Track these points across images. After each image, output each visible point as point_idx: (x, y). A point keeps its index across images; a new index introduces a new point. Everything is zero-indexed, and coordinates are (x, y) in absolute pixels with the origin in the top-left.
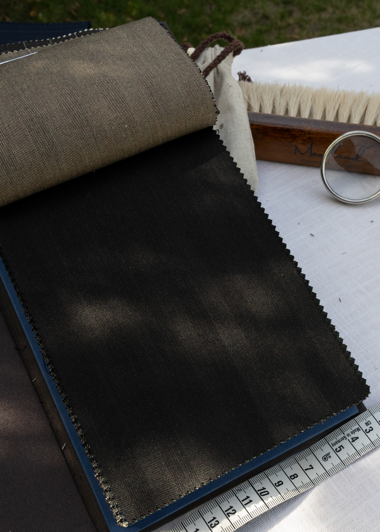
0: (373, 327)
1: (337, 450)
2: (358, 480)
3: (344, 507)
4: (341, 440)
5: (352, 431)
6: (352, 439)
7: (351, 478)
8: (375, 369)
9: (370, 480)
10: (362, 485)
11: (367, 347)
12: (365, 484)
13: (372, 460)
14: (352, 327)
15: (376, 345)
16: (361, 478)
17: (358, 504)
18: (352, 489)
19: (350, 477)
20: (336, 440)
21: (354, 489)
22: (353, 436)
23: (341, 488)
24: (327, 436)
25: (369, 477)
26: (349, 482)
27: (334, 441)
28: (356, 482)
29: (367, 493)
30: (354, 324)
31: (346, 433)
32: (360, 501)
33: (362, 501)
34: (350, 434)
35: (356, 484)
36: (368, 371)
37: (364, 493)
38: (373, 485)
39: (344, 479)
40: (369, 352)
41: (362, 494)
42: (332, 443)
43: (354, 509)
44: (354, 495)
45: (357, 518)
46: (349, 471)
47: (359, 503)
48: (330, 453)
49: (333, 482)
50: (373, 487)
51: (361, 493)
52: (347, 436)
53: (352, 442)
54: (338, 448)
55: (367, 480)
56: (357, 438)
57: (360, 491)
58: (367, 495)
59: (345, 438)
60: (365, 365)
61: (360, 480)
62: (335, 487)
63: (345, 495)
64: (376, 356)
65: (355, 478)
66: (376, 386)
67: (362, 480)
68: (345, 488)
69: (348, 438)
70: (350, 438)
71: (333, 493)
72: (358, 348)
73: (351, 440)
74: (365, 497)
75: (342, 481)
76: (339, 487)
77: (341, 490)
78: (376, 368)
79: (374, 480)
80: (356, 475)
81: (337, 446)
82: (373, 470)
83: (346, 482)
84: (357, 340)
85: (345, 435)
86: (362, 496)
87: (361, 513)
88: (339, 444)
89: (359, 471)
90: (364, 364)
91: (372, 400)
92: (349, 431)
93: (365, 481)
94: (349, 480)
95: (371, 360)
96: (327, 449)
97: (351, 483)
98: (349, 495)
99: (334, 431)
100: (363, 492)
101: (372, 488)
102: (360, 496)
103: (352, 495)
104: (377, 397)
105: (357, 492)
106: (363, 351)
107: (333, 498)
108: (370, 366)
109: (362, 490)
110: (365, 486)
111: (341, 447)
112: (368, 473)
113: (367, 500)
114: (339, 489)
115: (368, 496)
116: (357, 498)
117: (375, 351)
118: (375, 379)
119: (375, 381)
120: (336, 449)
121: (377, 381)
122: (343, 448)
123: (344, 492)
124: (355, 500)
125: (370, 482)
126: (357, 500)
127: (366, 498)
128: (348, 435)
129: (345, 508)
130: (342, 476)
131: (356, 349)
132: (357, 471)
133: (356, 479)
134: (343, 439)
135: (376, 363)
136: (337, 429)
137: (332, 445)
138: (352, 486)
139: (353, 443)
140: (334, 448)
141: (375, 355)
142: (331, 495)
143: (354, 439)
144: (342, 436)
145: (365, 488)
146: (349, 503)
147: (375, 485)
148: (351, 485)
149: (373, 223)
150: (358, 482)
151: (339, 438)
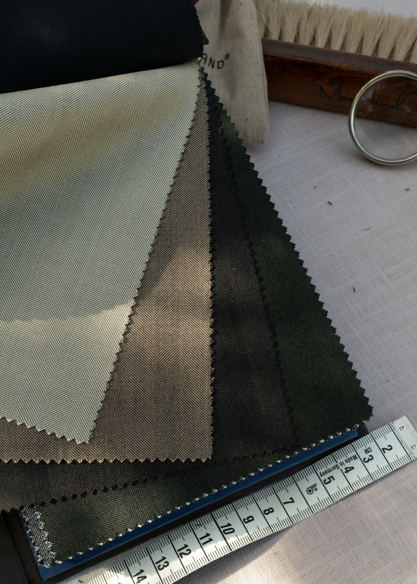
0: (391, 326)
1: (326, 482)
2: (347, 520)
3: (326, 553)
4: (332, 470)
5: (346, 459)
6: (346, 469)
7: (339, 518)
8: (386, 381)
9: (362, 522)
10: (352, 528)
11: (380, 352)
12: (355, 526)
13: (367, 497)
14: (364, 326)
15: (391, 351)
16: (351, 518)
17: (343, 550)
18: (338, 531)
19: (338, 516)
20: (326, 469)
21: (341, 532)
22: (348, 465)
23: (325, 529)
24: (315, 463)
25: (361, 517)
26: (335, 522)
27: (323, 470)
28: (344, 522)
29: (356, 538)
30: (368, 322)
31: (339, 461)
32: (346, 547)
33: (348, 547)
34: (345, 462)
35: (344, 525)
36: (377, 384)
37: (352, 538)
38: (364, 528)
39: (330, 518)
40: (382, 359)
41: (350, 539)
42: (320, 473)
43: (338, 556)
44: (339, 539)
45: (340, 568)
46: (338, 509)
47: (345, 549)
48: (316, 484)
49: (317, 521)
50: (364, 531)
51: (349, 537)
52: (339, 465)
53: (345, 472)
54: (327, 479)
55: (358, 522)
56: (353, 468)
57: (348, 535)
58: (356, 540)
59: (337, 467)
60: (375, 375)
61: (350, 521)
62: (318, 528)
63: (329, 539)
64: (390, 365)
65: (344, 518)
66: (384, 402)
67: (352, 520)
68: (329, 530)
69: (341, 467)
70: (343, 468)
71: (314, 535)
72: (369, 353)
73: (344, 471)
74: (352, 542)
75: (327, 520)
76: (322, 528)
77: (325, 531)
78: (388, 380)
79: (367, 521)
80: (345, 514)
81: (326, 477)
82: (367, 509)
83: (332, 522)
84: (369, 342)
85: (337, 464)
86: (349, 542)
87: (346, 562)
88: (329, 475)
89: (350, 509)
90: (374, 373)
91: (378, 420)
92: (343, 459)
93: (356, 523)
94: (336, 520)
95: (383, 369)
96: (313, 479)
97: (338, 523)
98: (334, 539)
99: (325, 458)
100: (351, 536)
101: (362, 532)
102: (347, 541)
103: (338, 538)
104: (385, 417)
105: (343, 535)
106: (374, 357)
107: (313, 540)
108: (381, 377)
109: (351, 533)
110: (355, 528)
111: (331, 478)
112: (361, 512)
113: (355, 546)
114: (322, 530)
115: (357, 542)
116: (343, 543)
117: (389, 358)
118: (385, 394)
119: (384, 396)
120: (325, 480)
121: (387, 397)
122: (334, 479)
123: (329, 534)
124: (340, 545)
125: (362, 524)
126: (343, 546)
127: (354, 544)
128: (342, 464)
129: (327, 555)
130: (327, 515)
131: (366, 354)
132: (347, 508)
133: (345, 520)
134: (334, 468)
135: (389, 374)
136: (329, 456)
137: (321, 474)
138: (339, 528)
139: (346, 474)
140: (323, 478)
141: (389, 363)
142: (311, 537)
143: (348, 469)
144: (334, 464)
145: (354, 531)
146: (333, 549)
147: (367, 529)
148: (338, 526)
149: (409, 191)
150: (347, 523)
151: (330, 466)
